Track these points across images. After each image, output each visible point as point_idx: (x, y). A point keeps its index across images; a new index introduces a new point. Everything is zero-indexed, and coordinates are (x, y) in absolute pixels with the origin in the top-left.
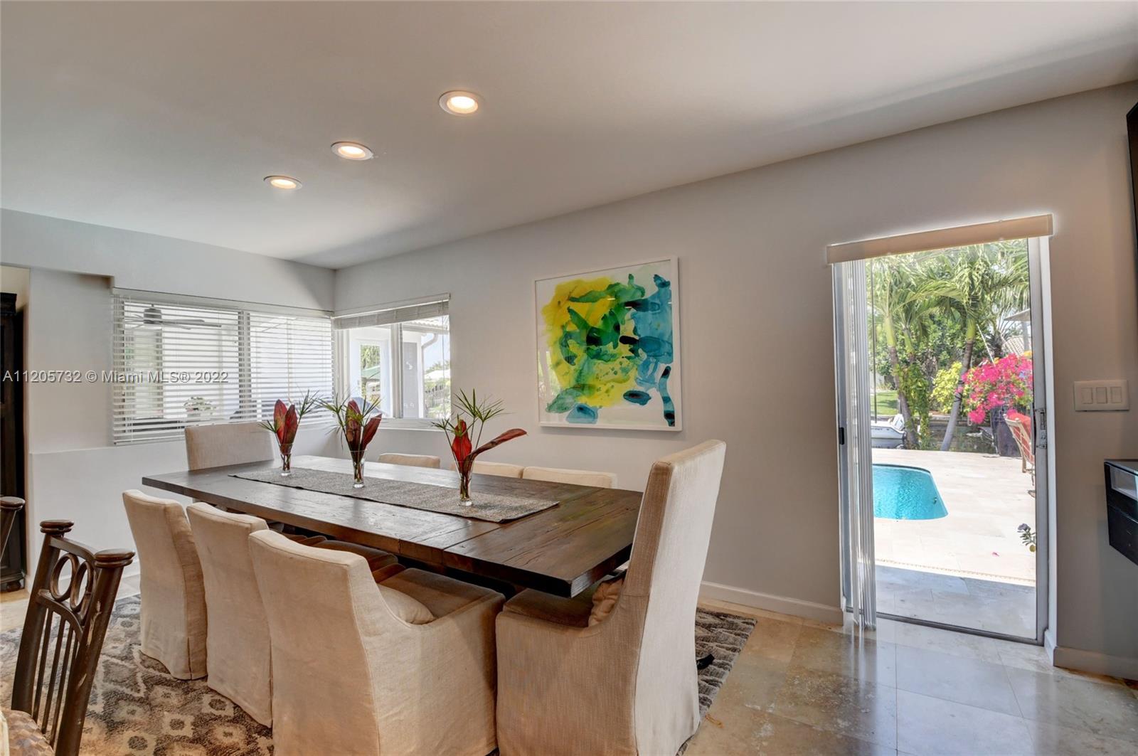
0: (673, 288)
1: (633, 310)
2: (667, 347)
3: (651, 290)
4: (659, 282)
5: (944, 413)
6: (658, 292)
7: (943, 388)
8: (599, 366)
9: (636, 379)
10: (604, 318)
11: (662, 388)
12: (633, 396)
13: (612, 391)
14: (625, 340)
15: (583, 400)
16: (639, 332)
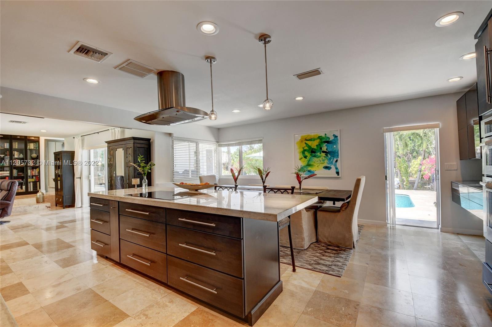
0: (339, 138)
1: (326, 144)
2: (337, 154)
3: (332, 138)
4: (334, 136)
6: (334, 139)
7: (414, 167)
8: (315, 159)
9: (327, 163)
10: (317, 146)
11: (335, 165)
12: (326, 168)
13: (319, 167)
14: (323, 152)
15: (309, 168)
16: (328, 150)
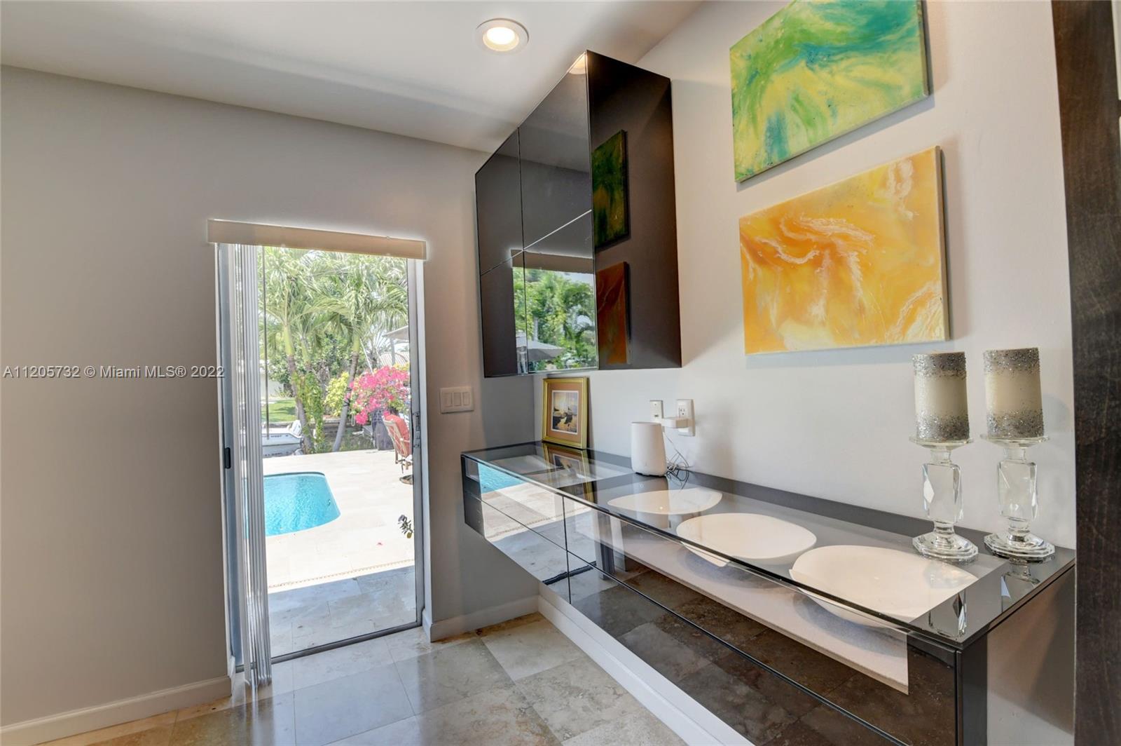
5: (335, 416)
7: (334, 395)
